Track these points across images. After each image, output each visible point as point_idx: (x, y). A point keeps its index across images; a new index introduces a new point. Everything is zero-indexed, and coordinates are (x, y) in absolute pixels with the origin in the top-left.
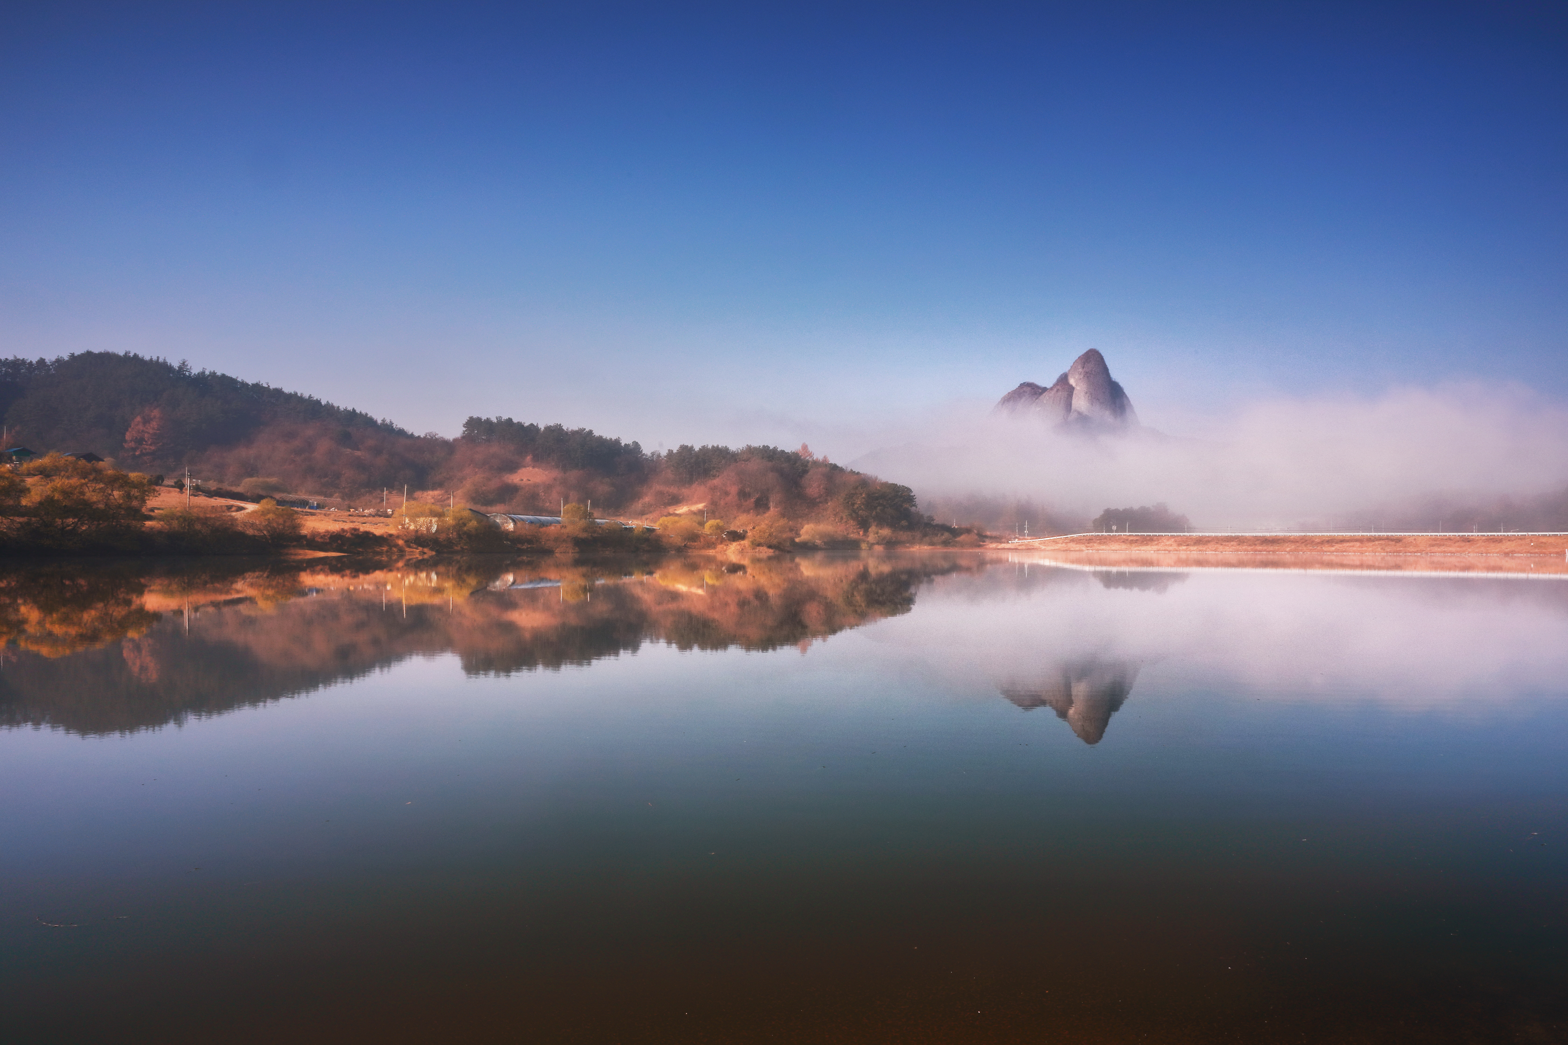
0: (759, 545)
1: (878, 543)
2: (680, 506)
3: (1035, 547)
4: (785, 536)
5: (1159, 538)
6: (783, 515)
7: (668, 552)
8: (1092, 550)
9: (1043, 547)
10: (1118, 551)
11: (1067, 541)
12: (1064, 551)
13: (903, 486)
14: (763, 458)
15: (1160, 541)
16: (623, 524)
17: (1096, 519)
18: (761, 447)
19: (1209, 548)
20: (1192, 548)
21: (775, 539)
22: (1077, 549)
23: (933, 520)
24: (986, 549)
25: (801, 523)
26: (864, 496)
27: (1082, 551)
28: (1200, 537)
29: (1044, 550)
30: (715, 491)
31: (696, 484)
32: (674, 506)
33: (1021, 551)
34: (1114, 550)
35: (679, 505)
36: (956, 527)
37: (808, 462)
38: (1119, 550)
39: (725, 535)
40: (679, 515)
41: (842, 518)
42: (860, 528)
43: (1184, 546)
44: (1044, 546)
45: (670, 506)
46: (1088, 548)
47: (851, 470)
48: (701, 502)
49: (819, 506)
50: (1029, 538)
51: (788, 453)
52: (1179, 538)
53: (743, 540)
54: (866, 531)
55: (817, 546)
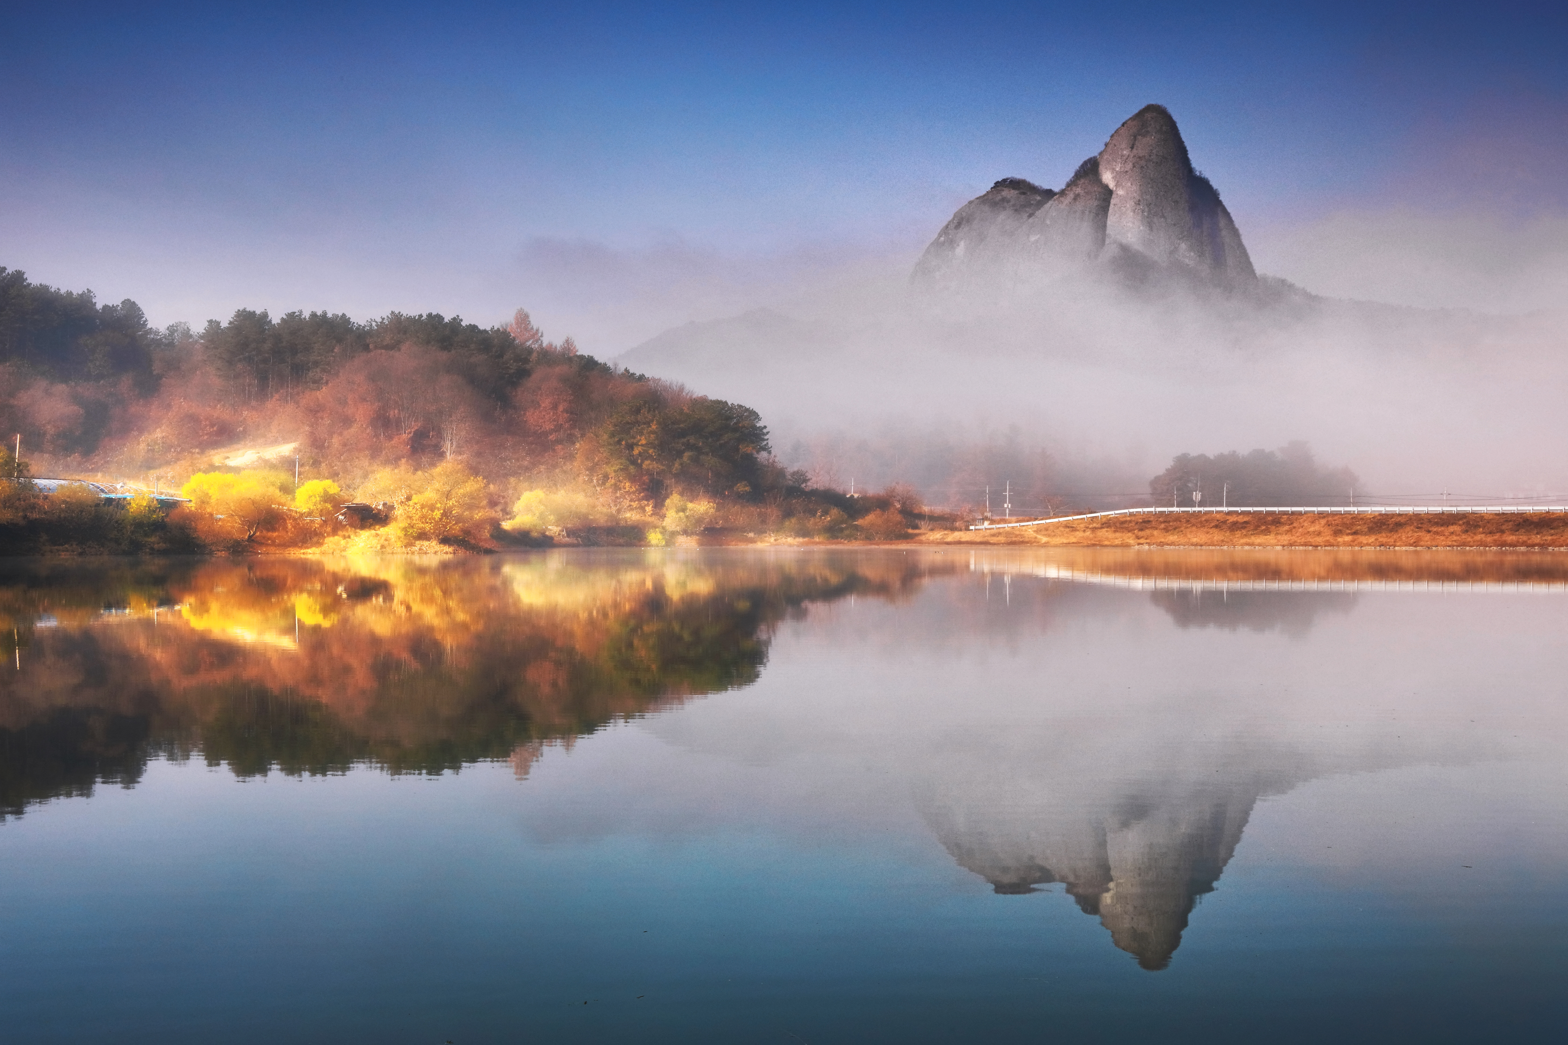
0: (422, 536)
1: (685, 532)
2: (238, 450)
3: (1027, 540)
4: (478, 515)
5: (1295, 517)
6: (474, 471)
7: (211, 553)
8: (1149, 544)
9: (1044, 540)
10: (1204, 547)
11: (1095, 525)
12: (1088, 546)
13: (740, 406)
14: (428, 342)
15: (1295, 525)
16: (102, 491)
17: (1157, 479)
18: (425, 317)
19: (1401, 540)
20: (1363, 539)
21: (456, 523)
22: (1117, 542)
23: (806, 481)
24: (921, 543)
25: (515, 489)
26: (654, 427)
27: (1128, 546)
28: (1380, 515)
29: (1046, 545)
30: (319, 415)
31: (274, 399)
32: (223, 450)
33: (996, 547)
34: (1196, 545)
35: (236, 446)
36: (856, 496)
37: (530, 351)
38: (1206, 544)
39: (342, 514)
40: (236, 470)
41: (606, 477)
42: (647, 498)
43: (1348, 534)
44: (1045, 535)
45: (213, 449)
46: (1142, 541)
47: (626, 370)
48: (286, 441)
49: (554, 450)
50: (1014, 518)
51: (485, 331)
52: (1336, 518)
53: (383, 526)
54: (659, 505)
55: (551, 538)
